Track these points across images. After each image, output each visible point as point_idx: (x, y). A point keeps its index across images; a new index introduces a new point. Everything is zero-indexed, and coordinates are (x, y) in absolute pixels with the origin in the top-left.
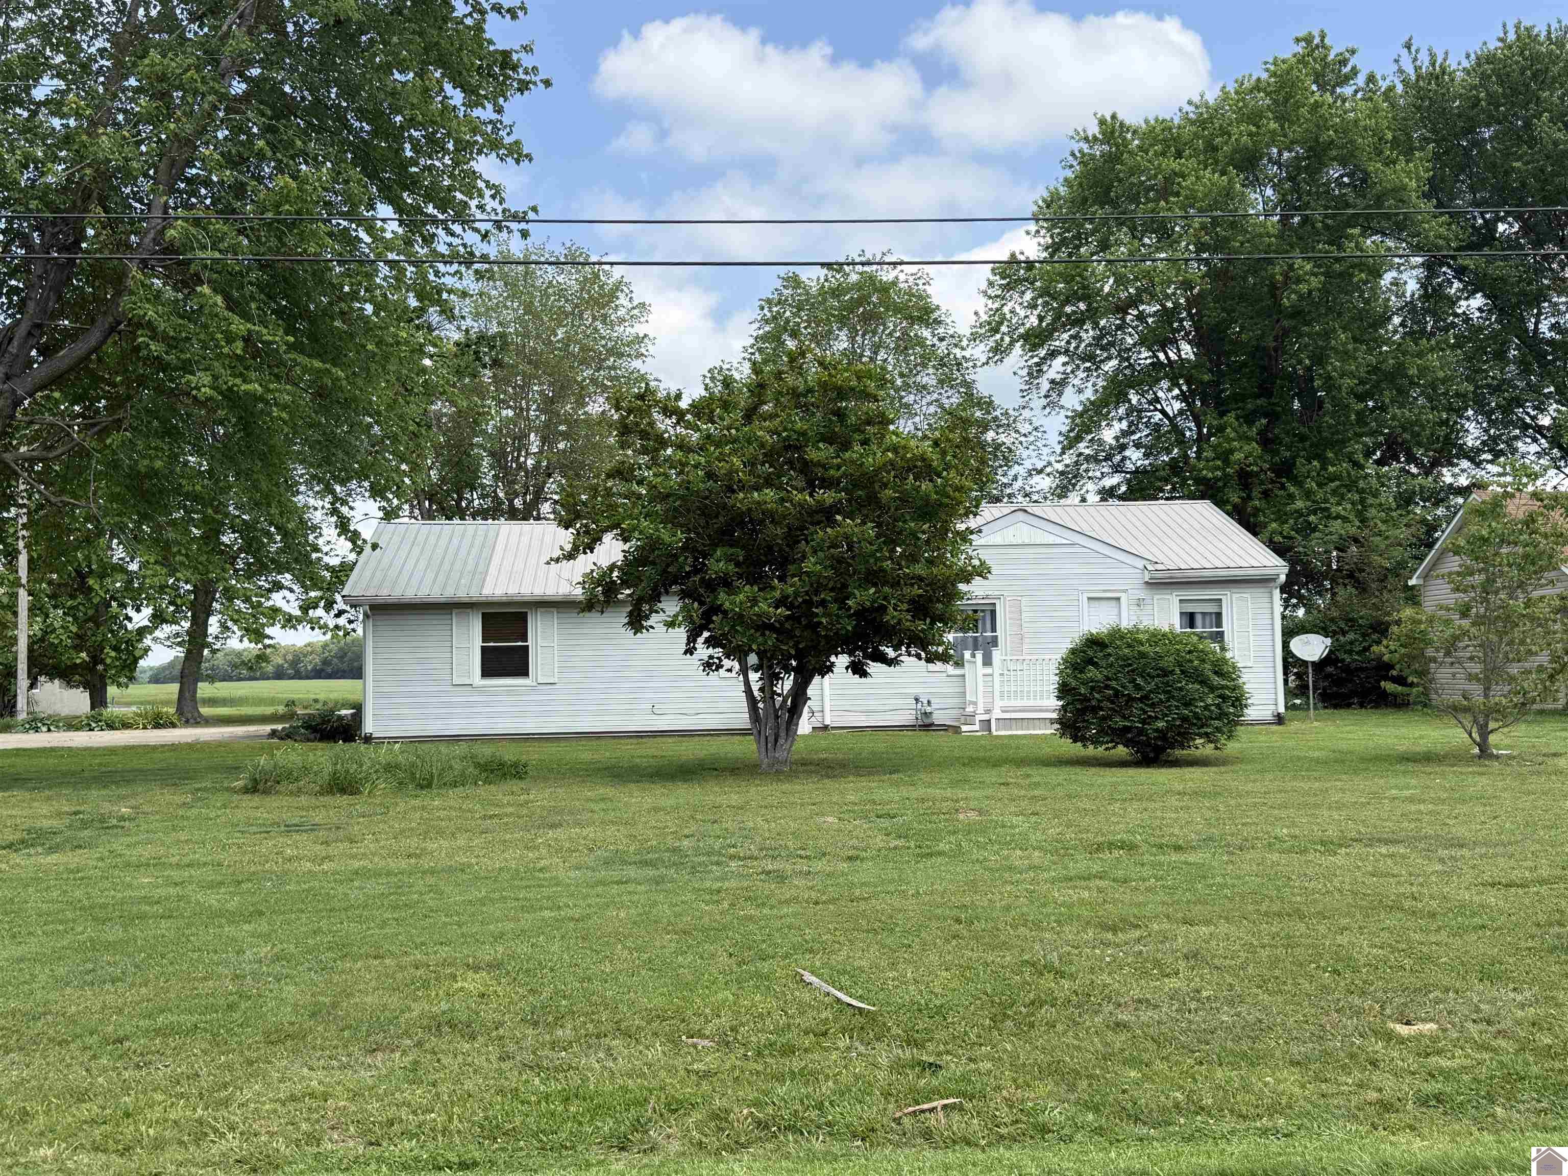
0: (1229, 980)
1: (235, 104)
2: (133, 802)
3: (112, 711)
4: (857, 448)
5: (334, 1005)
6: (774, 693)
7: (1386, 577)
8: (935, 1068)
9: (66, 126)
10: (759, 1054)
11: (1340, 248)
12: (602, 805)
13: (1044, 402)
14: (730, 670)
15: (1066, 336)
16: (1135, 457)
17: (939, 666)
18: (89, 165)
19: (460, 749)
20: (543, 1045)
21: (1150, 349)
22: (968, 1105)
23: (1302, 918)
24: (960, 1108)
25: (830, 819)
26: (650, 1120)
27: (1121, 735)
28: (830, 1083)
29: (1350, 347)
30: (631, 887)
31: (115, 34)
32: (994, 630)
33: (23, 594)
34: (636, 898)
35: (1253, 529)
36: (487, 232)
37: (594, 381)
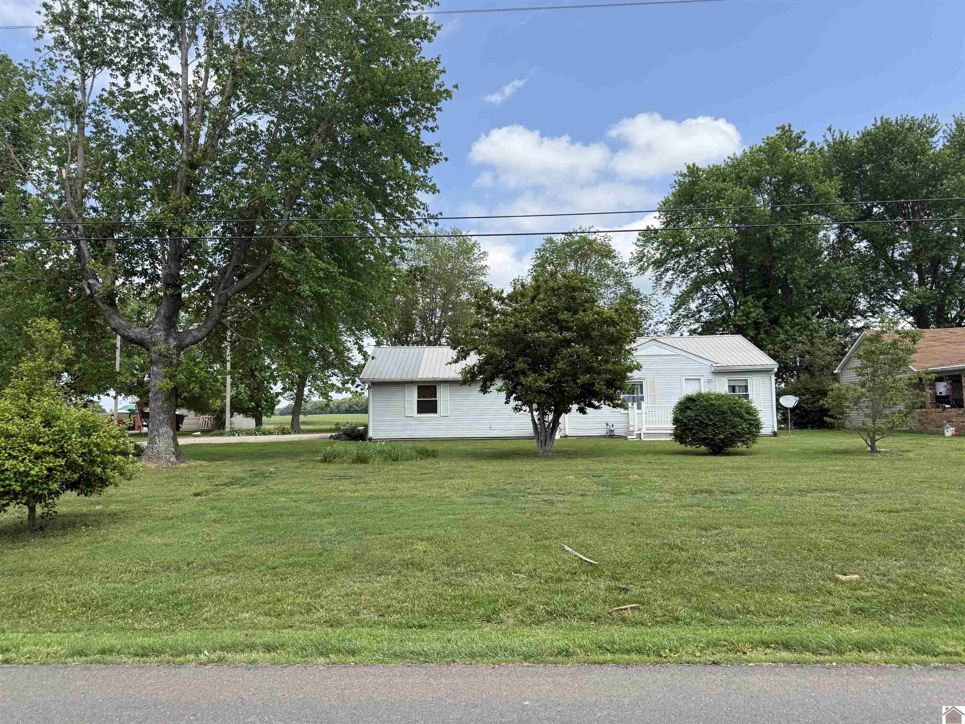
0: (759, 553)
1: (317, 172)
2: (275, 466)
3: (265, 427)
4: (581, 313)
5: (363, 554)
6: (545, 421)
7: (823, 369)
8: (626, 590)
9: (248, 183)
10: (546, 581)
11: (799, 220)
12: (471, 470)
13: (663, 291)
14: (525, 411)
15: (673, 262)
16: (705, 316)
17: (618, 409)
18: (258, 199)
19: (410, 444)
20: (452, 574)
21: (711, 267)
22: (642, 607)
23: (792, 525)
24: (639, 609)
25: (572, 477)
26: (500, 609)
27: (703, 441)
28: (579, 596)
29: (804, 265)
30: (486, 506)
31: (268, 144)
32: (642, 393)
33: (228, 377)
34: (488, 510)
35: (761, 347)
36: (421, 224)
37: (464, 286)
